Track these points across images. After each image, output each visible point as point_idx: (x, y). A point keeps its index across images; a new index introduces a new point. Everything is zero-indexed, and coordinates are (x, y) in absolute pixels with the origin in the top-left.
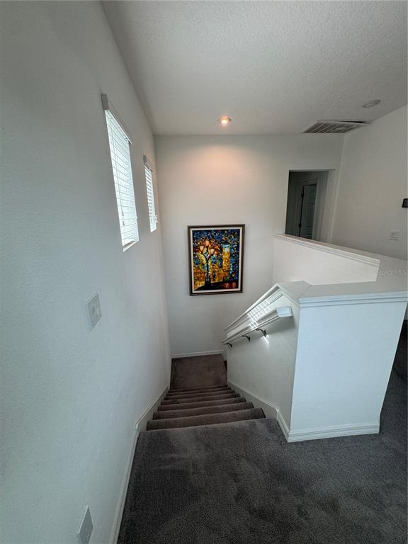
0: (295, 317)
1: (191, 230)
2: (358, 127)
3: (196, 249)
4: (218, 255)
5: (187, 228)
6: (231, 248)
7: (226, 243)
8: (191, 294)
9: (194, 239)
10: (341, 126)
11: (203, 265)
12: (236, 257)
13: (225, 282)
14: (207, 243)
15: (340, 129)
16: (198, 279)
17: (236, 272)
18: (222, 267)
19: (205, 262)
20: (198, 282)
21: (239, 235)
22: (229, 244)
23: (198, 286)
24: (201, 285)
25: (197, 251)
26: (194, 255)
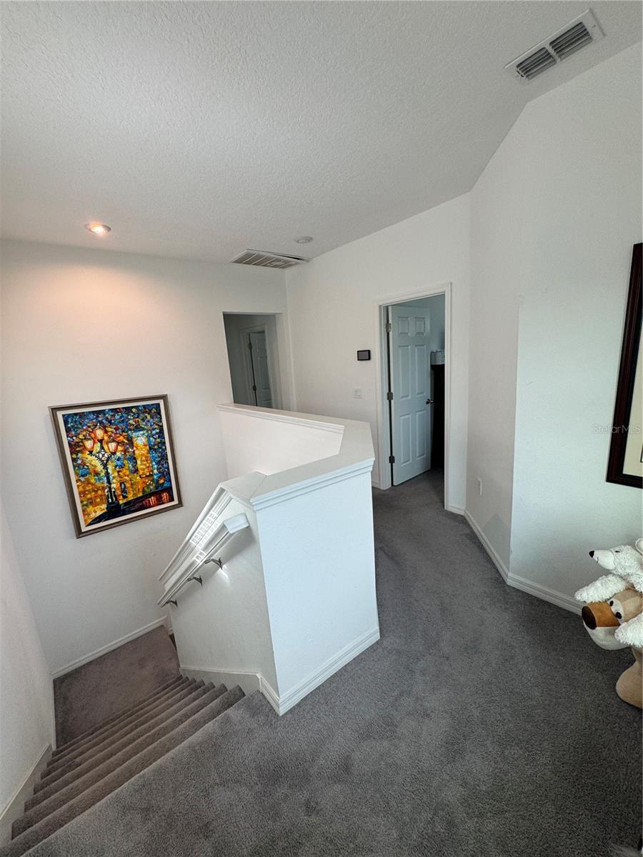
0: (253, 527)
1: (60, 414)
2: (296, 264)
3: (76, 448)
4: (125, 451)
5: (48, 413)
6: (148, 437)
7: (138, 428)
8: (80, 533)
9: (68, 430)
10: (278, 260)
11: (97, 474)
12: (160, 450)
13: (146, 496)
14: (99, 433)
15: (277, 263)
16: (92, 502)
17: (165, 474)
18: (136, 471)
19: (100, 468)
20: (90, 509)
21: (159, 413)
22: (143, 429)
23: (93, 515)
24: (99, 513)
25: (81, 452)
26: (74, 460)
